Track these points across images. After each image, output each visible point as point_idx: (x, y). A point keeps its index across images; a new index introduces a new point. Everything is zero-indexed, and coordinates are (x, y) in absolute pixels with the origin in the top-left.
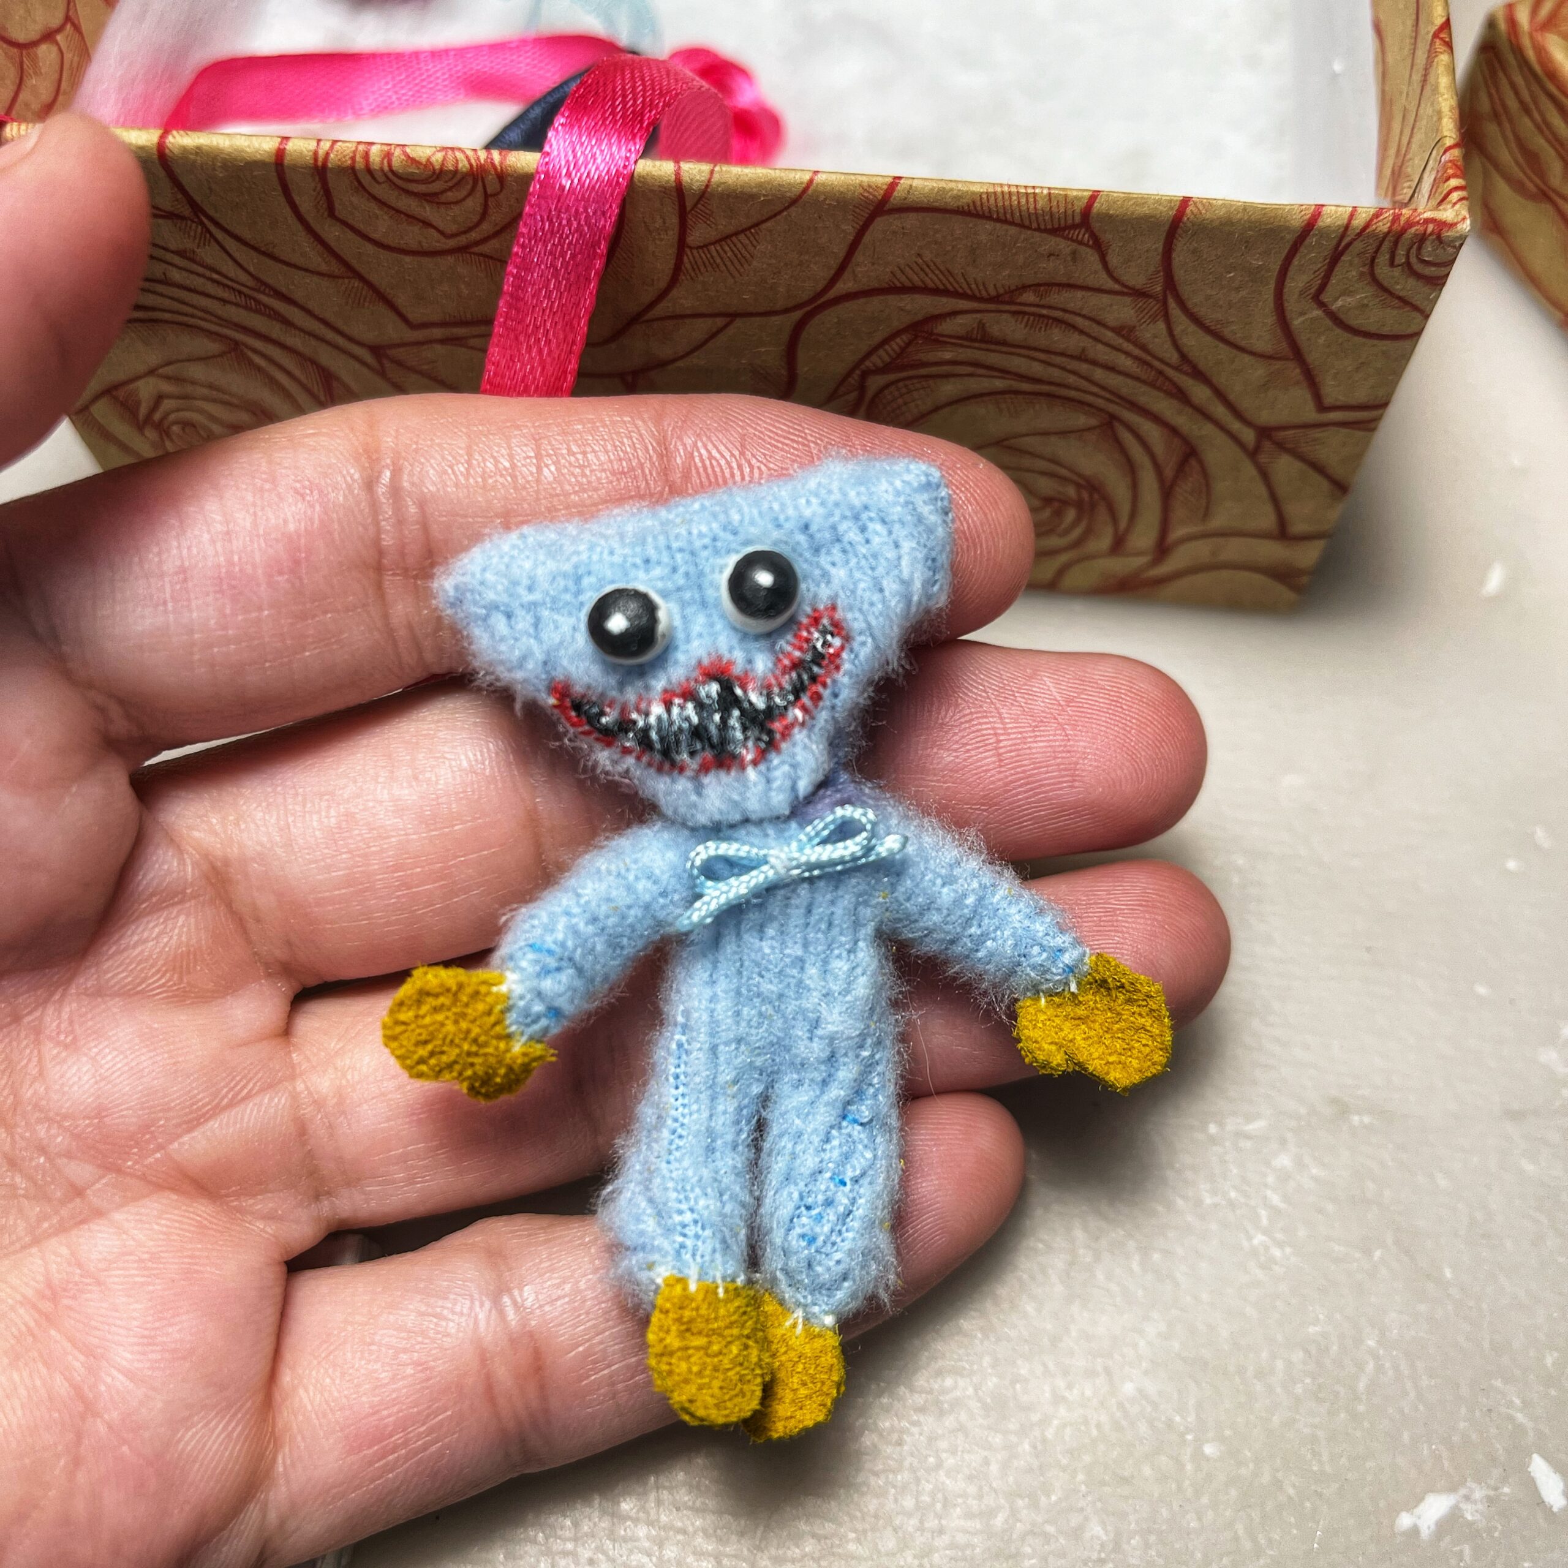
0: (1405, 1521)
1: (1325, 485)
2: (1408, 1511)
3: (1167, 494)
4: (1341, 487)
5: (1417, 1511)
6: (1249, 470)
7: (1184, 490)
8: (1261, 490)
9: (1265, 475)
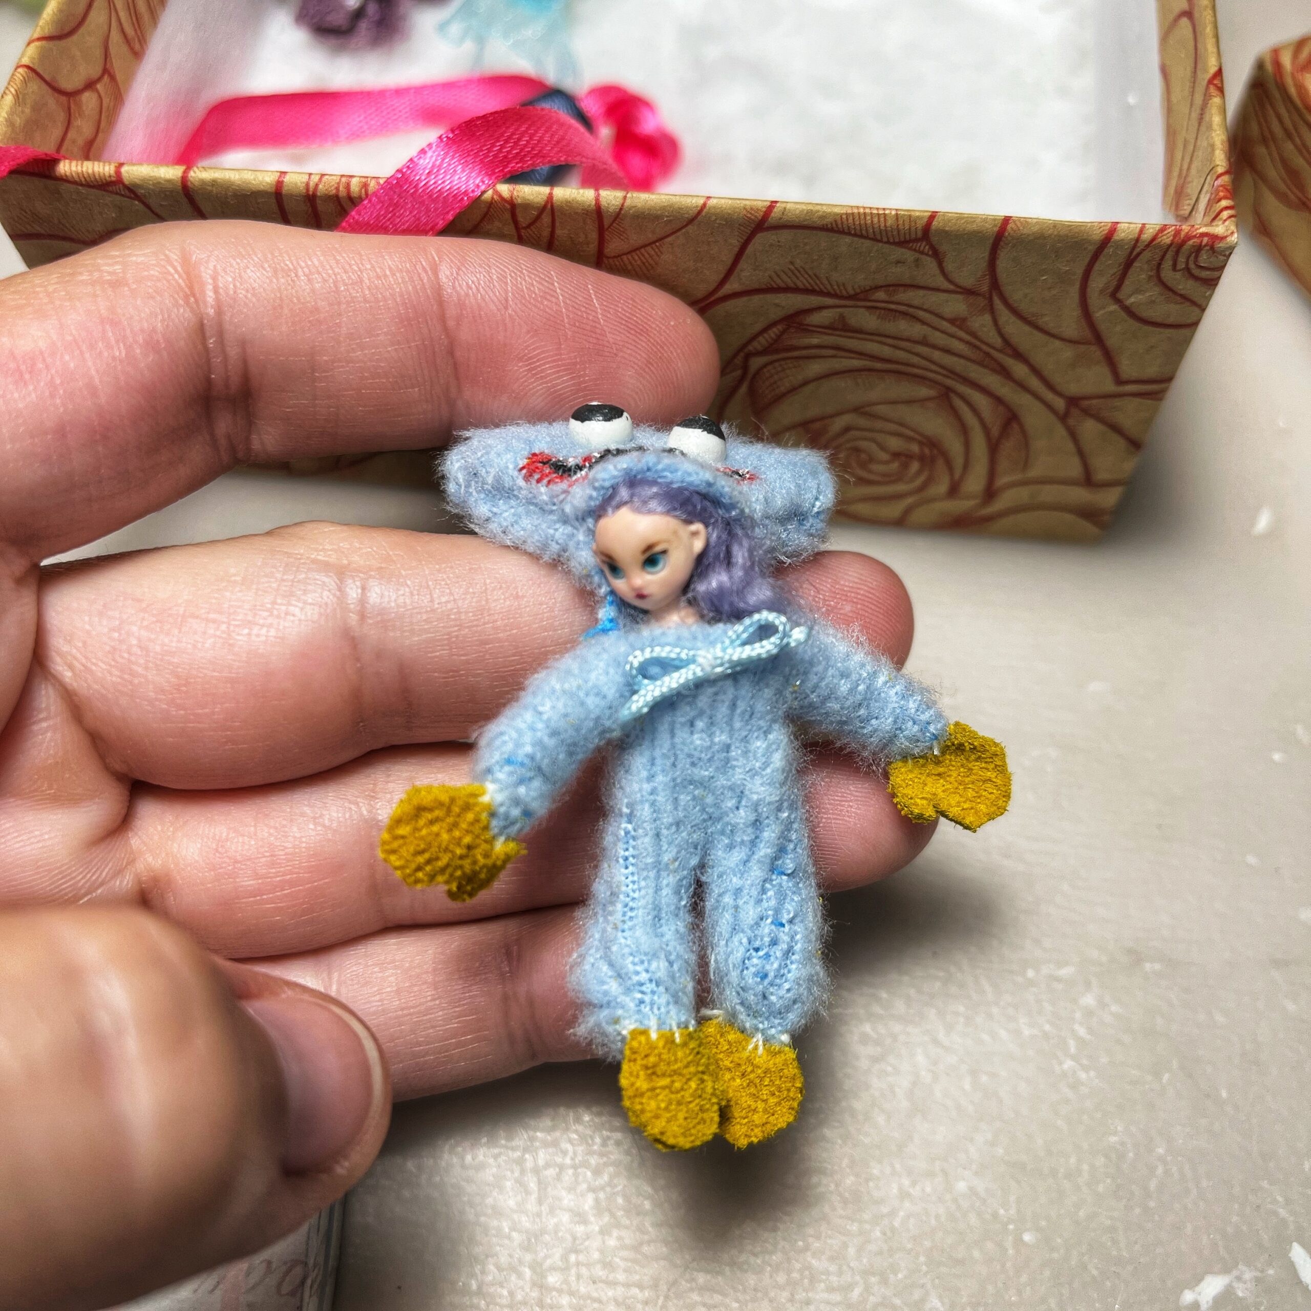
0: (1188, 1297)
1: (1122, 443)
2: (1190, 1289)
3: (994, 449)
4: (1135, 445)
5: (1197, 1289)
6: (1060, 431)
7: (1008, 447)
8: (1070, 446)
9: (1073, 435)
